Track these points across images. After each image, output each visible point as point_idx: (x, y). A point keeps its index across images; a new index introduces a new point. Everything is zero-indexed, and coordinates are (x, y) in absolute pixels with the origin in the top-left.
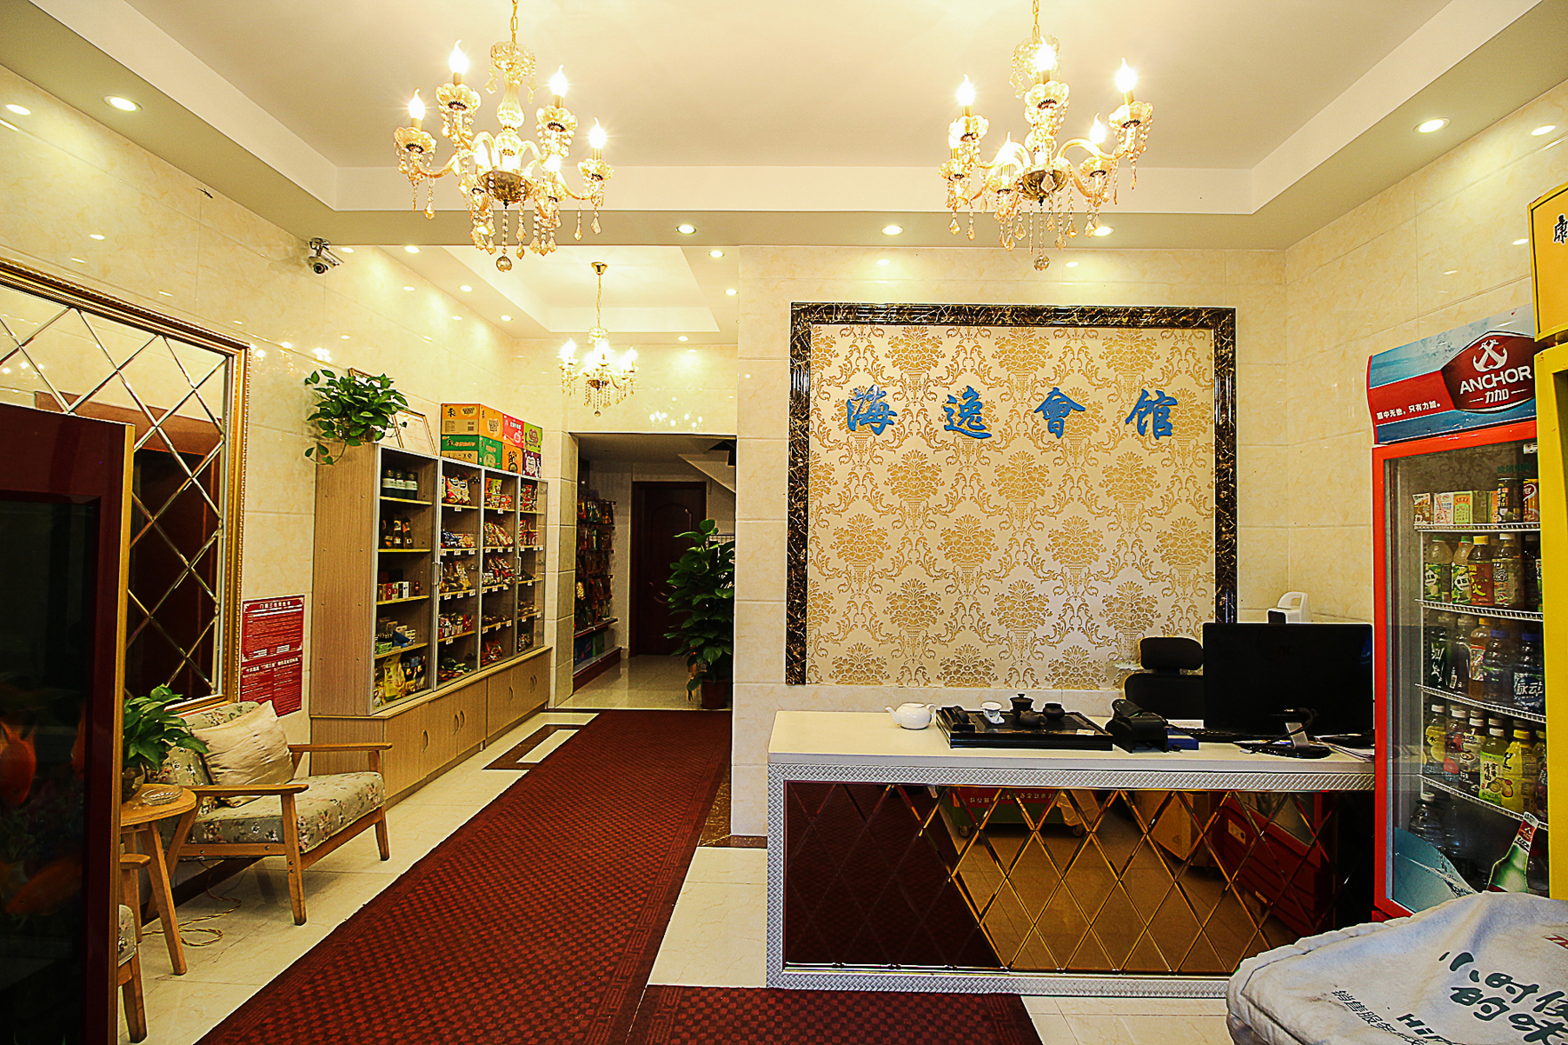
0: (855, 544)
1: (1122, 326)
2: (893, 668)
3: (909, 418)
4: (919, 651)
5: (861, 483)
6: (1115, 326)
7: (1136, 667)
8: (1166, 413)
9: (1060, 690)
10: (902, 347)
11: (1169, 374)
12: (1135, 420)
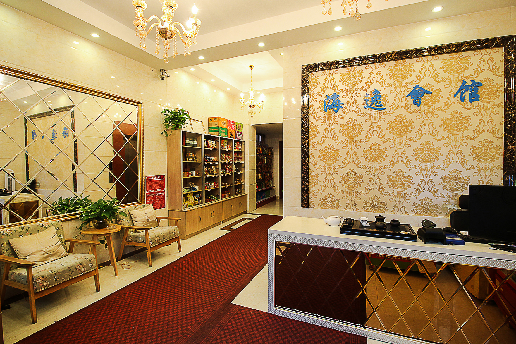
0: (327, 156)
1: (452, 53)
2: (343, 203)
3: (349, 105)
4: (354, 197)
5: (329, 132)
6: (448, 53)
7: (457, 208)
8: (476, 90)
9: (418, 216)
10: (346, 76)
11: (478, 72)
12: (459, 95)
